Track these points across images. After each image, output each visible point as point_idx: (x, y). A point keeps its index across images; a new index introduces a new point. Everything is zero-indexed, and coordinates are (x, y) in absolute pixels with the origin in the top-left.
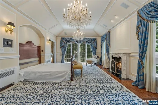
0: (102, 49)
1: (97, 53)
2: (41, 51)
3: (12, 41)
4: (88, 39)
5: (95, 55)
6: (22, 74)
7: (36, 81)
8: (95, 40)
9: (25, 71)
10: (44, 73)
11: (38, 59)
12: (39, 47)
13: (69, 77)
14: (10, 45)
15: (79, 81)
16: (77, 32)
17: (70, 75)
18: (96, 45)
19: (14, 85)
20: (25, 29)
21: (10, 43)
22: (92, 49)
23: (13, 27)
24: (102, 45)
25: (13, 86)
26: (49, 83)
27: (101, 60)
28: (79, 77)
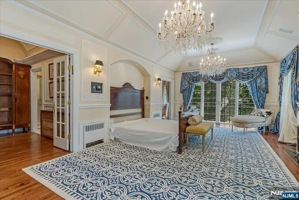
0: (281, 94)
1: (269, 102)
2: (145, 98)
3: (101, 85)
4: (241, 71)
5: (263, 107)
6: (113, 130)
7: (128, 143)
8: (263, 71)
9: (116, 126)
10: (136, 132)
11: (140, 110)
12: (142, 92)
13: (174, 146)
14: (99, 90)
15: (192, 157)
16: (208, 58)
17: (176, 142)
18: (267, 83)
19: (103, 142)
20: (121, 65)
21: (99, 87)
22: (253, 93)
23: (101, 66)
24: (281, 83)
25: (101, 144)
26: (142, 149)
27: (277, 122)
28: (197, 150)
